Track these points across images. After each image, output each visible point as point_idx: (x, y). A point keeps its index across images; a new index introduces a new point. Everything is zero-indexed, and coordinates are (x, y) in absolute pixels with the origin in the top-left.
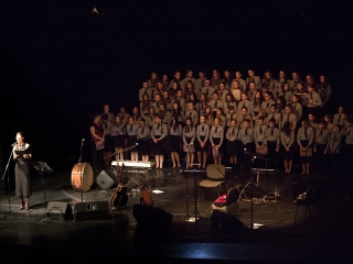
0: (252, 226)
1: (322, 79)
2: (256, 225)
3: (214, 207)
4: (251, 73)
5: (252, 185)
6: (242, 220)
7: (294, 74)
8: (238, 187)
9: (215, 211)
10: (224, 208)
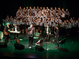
0: (46, 49)
1: (67, 10)
2: (48, 49)
3: (36, 44)
4: (47, 8)
5: (47, 39)
6: (44, 48)
7: (59, 8)
8: (43, 39)
9: (36, 45)
10: (39, 45)
